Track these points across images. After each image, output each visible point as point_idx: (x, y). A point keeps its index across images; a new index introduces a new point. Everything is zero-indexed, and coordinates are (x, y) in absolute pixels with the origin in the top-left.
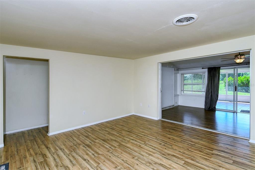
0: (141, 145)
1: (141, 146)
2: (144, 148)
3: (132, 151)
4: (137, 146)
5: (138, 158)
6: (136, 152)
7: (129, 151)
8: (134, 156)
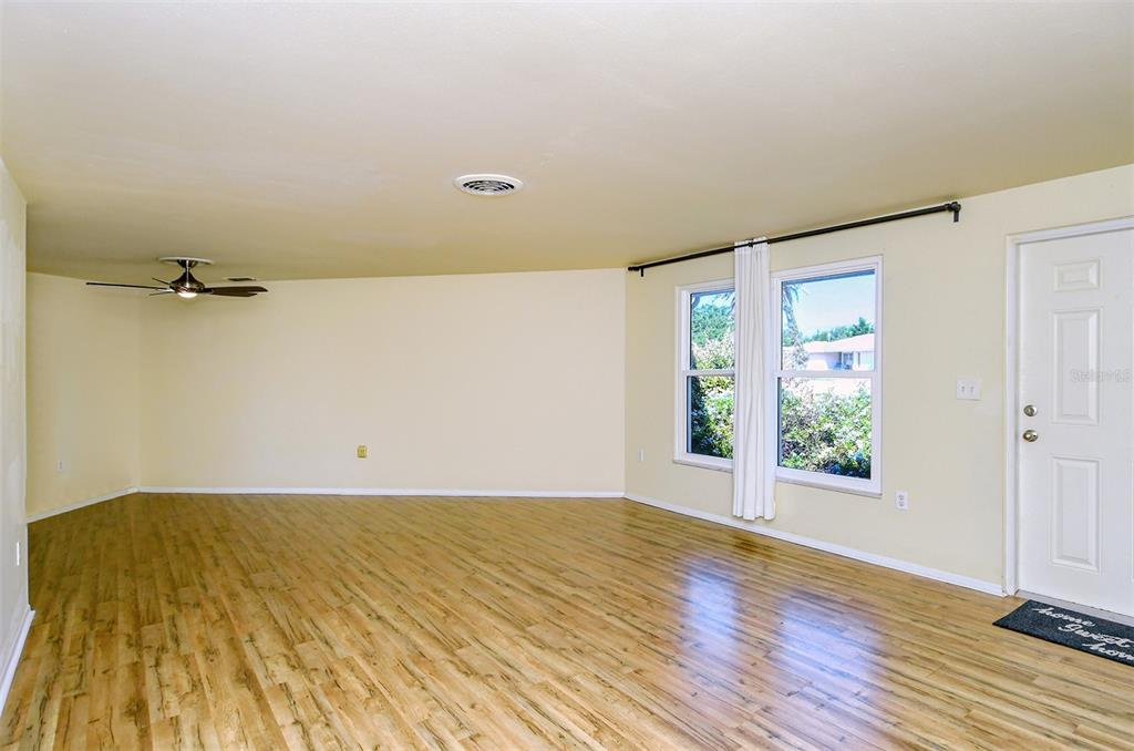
0: (589, 740)
1: (592, 728)
2: (578, 718)
3: (646, 704)
4: (614, 734)
5: (618, 669)
6: (628, 697)
7: (659, 701)
8: (637, 679)
